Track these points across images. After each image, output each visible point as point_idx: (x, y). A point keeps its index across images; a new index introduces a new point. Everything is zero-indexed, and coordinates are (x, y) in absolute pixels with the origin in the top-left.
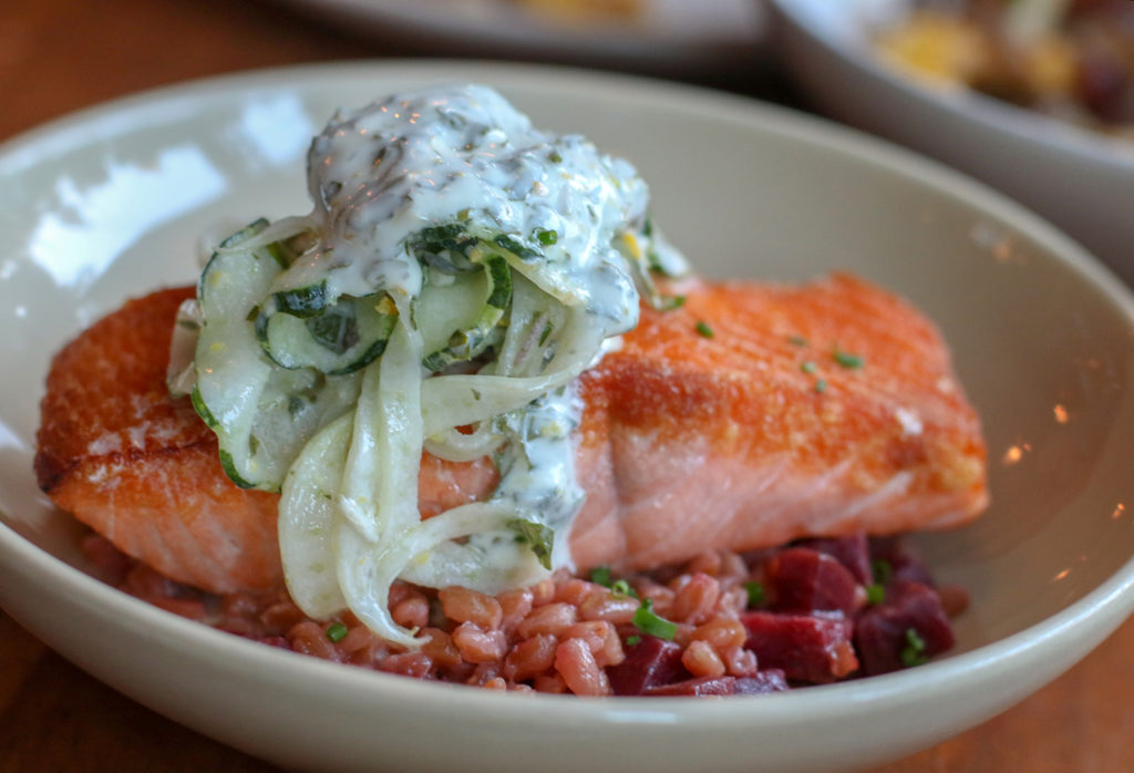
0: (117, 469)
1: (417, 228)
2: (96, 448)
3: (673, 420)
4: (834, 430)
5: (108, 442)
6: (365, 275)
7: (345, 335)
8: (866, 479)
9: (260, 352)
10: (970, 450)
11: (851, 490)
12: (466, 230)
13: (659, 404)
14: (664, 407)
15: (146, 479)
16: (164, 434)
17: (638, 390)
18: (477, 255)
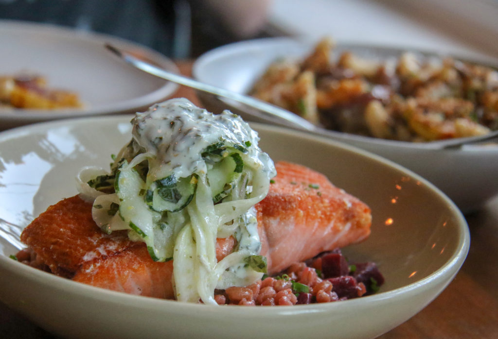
0: (98, 265)
1: (205, 146)
2: (86, 258)
3: (284, 212)
4: (329, 209)
5: (91, 255)
6: (189, 168)
7: (175, 196)
8: (340, 226)
9: (147, 207)
10: (365, 211)
11: (336, 231)
12: (224, 144)
13: (279, 206)
14: (280, 207)
15: (108, 268)
16: (112, 247)
17: (271, 202)
18: (226, 154)
